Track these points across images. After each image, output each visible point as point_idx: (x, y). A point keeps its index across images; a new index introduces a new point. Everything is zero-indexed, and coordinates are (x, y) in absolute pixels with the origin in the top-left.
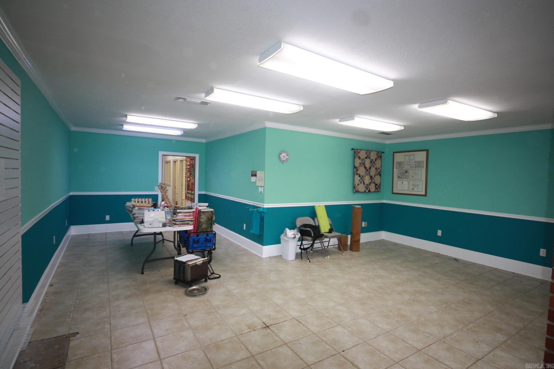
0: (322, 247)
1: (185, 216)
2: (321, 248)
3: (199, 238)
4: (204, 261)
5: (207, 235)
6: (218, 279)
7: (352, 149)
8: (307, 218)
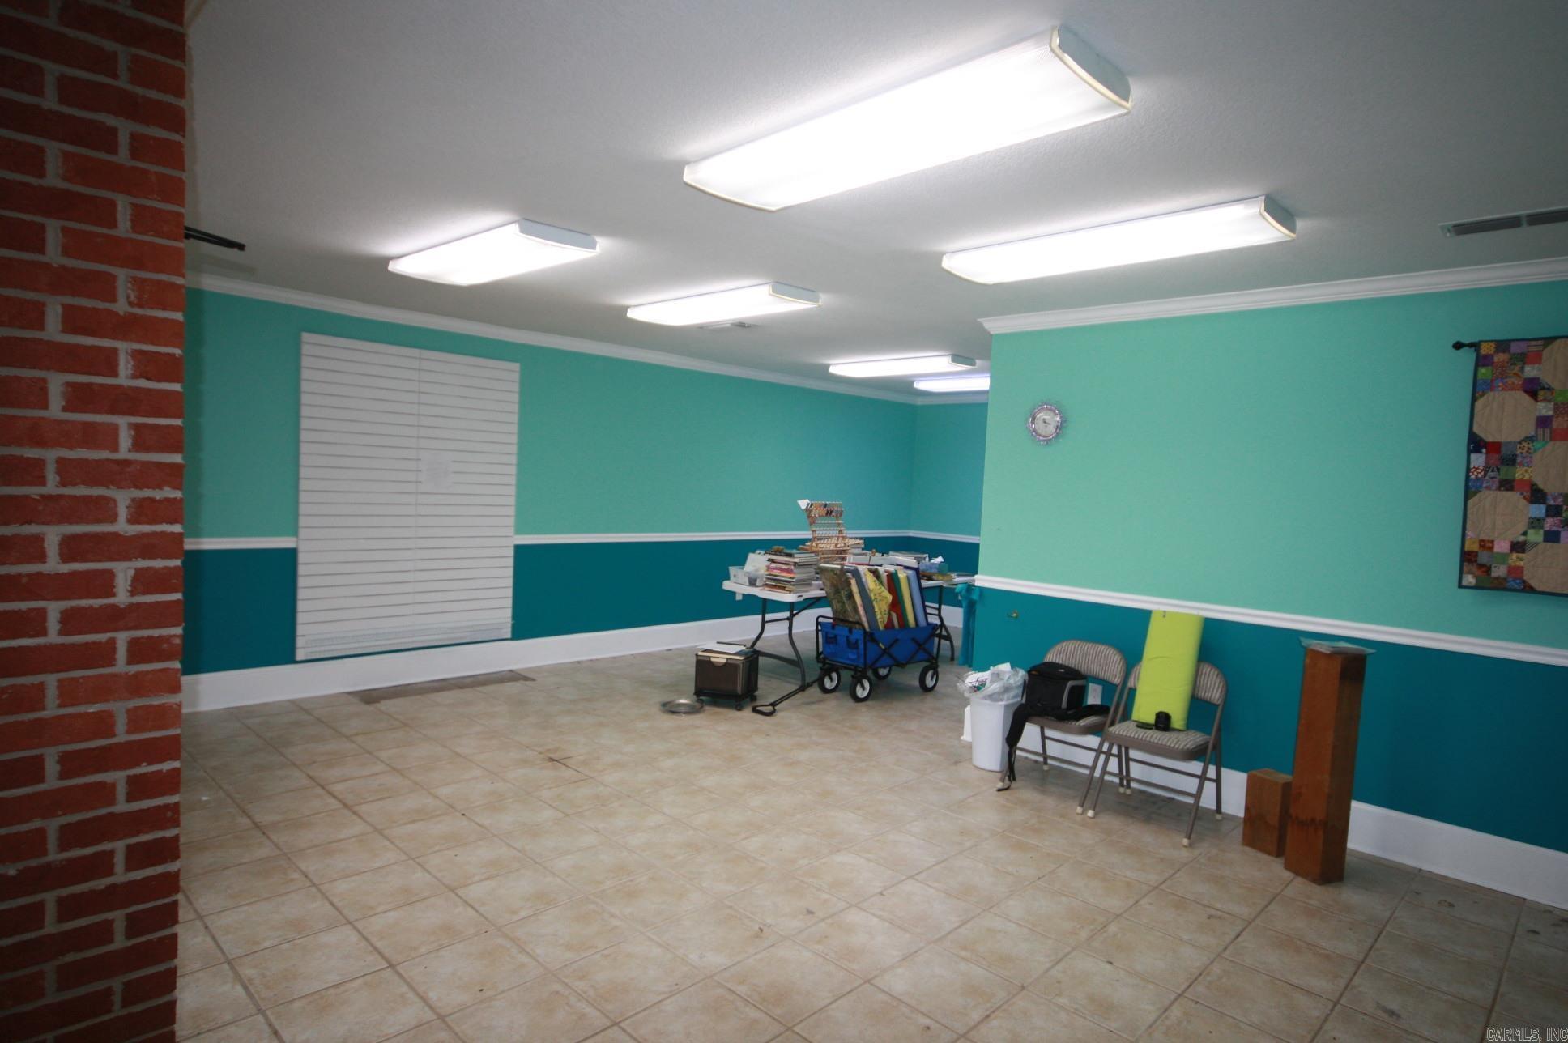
0: (1093, 768)
1: (782, 570)
2: (1087, 772)
3: (836, 632)
4: (729, 661)
5: (850, 631)
6: (767, 718)
7: (1458, 346)
8: (1102, 648)
